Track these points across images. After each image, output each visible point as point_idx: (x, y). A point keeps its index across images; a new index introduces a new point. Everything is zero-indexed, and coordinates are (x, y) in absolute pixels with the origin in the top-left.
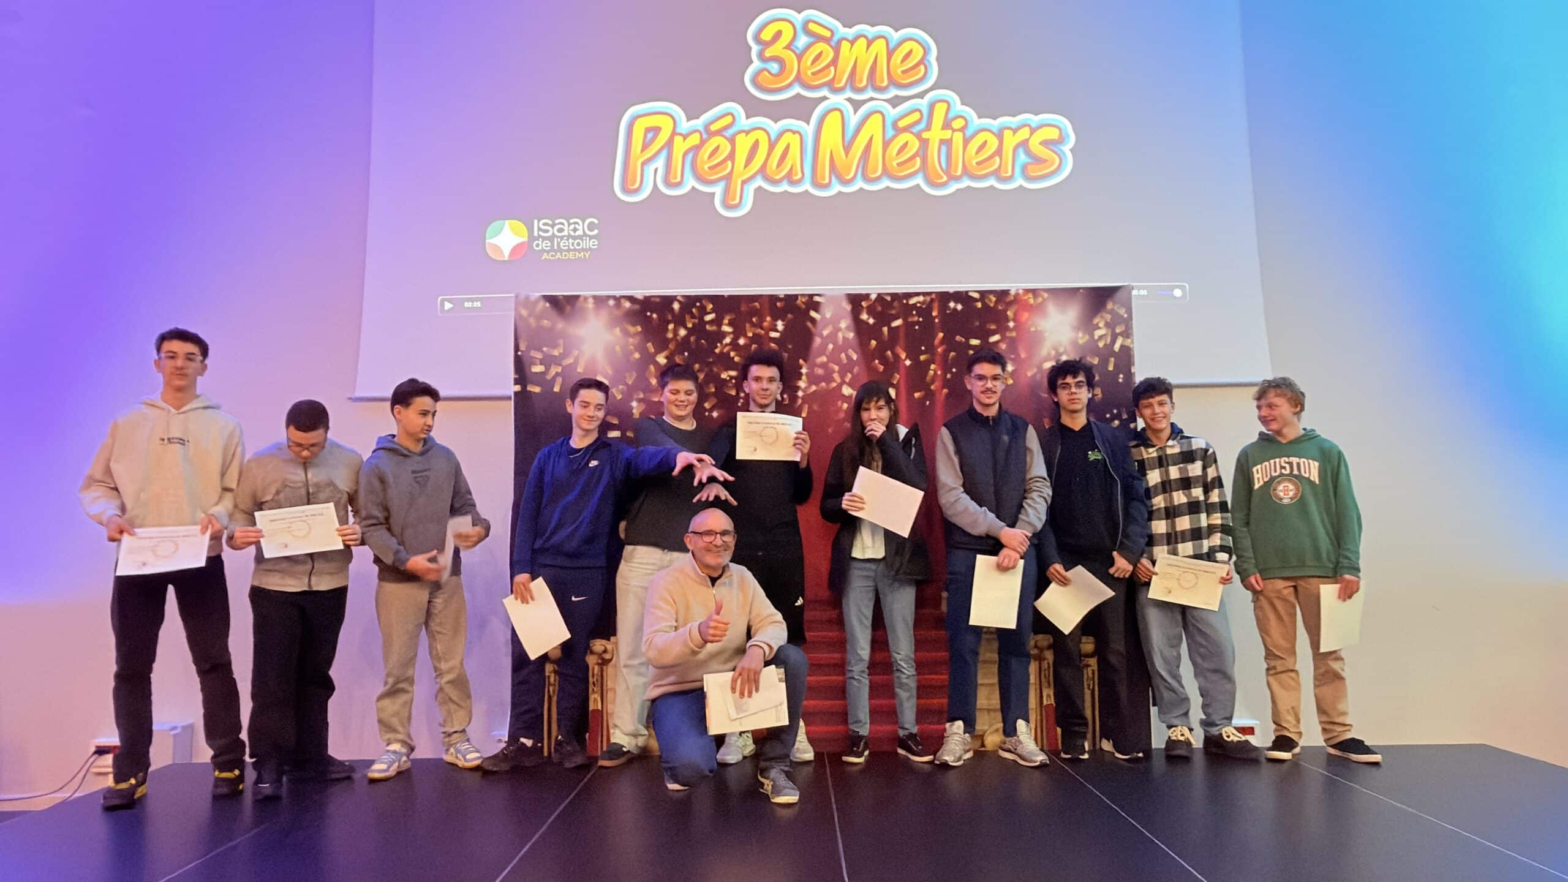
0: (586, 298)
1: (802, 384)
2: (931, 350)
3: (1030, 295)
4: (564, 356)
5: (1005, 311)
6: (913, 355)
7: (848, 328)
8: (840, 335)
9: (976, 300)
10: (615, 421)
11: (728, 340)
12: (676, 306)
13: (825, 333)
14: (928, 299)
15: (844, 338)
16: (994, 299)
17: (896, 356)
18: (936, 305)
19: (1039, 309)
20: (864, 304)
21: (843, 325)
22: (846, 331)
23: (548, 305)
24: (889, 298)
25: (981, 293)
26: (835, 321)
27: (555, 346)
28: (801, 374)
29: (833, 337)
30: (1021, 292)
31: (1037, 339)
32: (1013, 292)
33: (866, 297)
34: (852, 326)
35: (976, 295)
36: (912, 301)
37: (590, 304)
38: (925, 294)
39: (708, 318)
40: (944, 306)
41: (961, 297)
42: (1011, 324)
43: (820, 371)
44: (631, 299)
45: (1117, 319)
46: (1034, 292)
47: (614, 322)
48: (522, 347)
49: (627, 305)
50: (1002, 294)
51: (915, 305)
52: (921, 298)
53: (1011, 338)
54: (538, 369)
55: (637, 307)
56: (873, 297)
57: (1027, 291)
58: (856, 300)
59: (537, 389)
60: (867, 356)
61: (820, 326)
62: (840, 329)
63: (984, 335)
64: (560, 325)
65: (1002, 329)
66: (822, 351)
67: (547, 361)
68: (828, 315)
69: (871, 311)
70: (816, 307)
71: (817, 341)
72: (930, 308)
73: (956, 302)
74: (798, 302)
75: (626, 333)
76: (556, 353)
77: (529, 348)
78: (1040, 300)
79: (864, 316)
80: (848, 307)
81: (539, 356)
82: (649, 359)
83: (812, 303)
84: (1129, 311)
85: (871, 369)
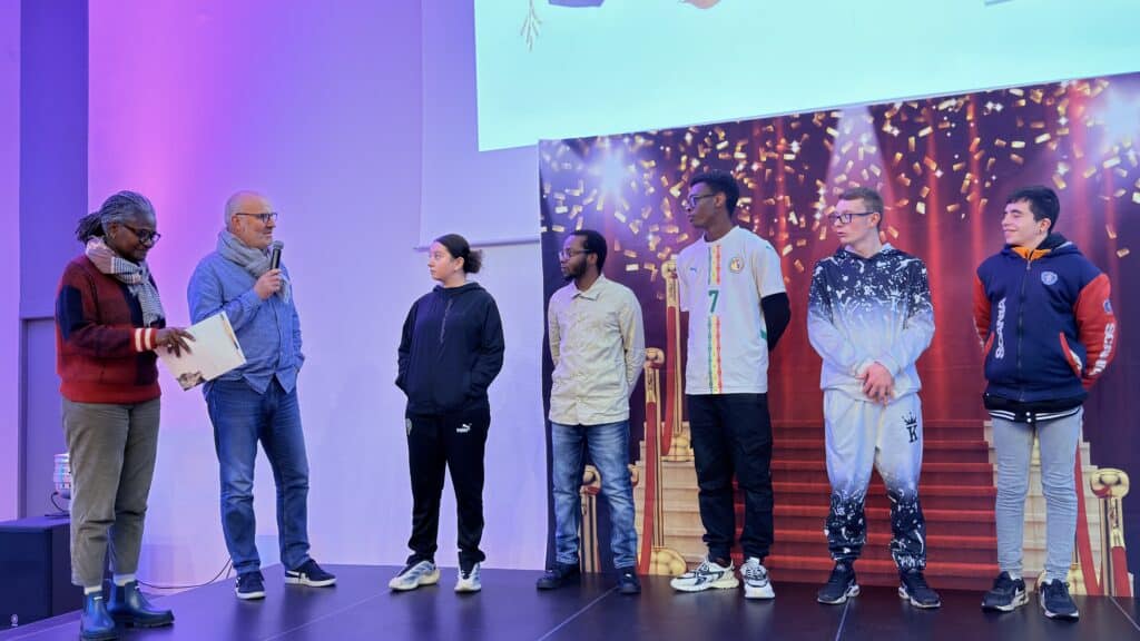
0: (603, 138)
1: (820, 205)
2: (966, 157)
3: (1087, 85)
4: (584, 196)
5: (1055, 106)
6: (945, 164)
7: (869, 143)
8: (861, 150)
9: (1019, 98)
10: (633, 255)
11: (741, 167)
12: (689, 138)
13: (844, 150)
14: (962, 102)
15: (866, 154)
16: (1040, 94)
17: (925, 168)
18: (971, 108)
19: (1097, 100)
20: (887, 115)
21: (865, 138)
22: (867, 145)
23: (568, 148)
24: (916, 106)
25: (1024, 88)
26: (855, 136)
27: (576, 188)
28: (818, 196)
29: (853, 154)
30: (1074, 83)
31: (1096, 134)
32: (1064, 85)
33: (890, 107)
34: (875, 140)
35: (1019, 93)
36: (943, 106)
37: (607, 144)
38: (957, 97)
39: (720, 146)
40: (980, 108)
41: (998, 96)
42: (1063, 121)
44: (645, 135)
46: (1092, 82)
47: (629, 160)
48: (547, 190)
49: (641, 141)
50: (1050, 89)
51: (947, 109)
52: (953, 102)
53: (1063, 137)
54: (561, 210)
55: (651, 142)
56: (898, 106)
57: (1083, 81)
58: (878, 112)
59: (561, 229)
60: (892, 171)
61: (837, 142)
62: (861, 145)
63: (1029, 135)
64: (580, 167)
65: (1052, 127)
66: (841, 170)
67: (570, 202)
68: (847, 131)
69: (895, 123)
70: (833, 123)
71: (836, 159)
72: (964, 111)
73: (995, 102)
74: (815, 120)
75: (641, 170)
76: (577, 193)
77: (553, 191)
78: (1099, 90)
80: (870, 120)
81: (562, 197)
82: (663, 192)
83: (830, 119)
85: (897, 185)
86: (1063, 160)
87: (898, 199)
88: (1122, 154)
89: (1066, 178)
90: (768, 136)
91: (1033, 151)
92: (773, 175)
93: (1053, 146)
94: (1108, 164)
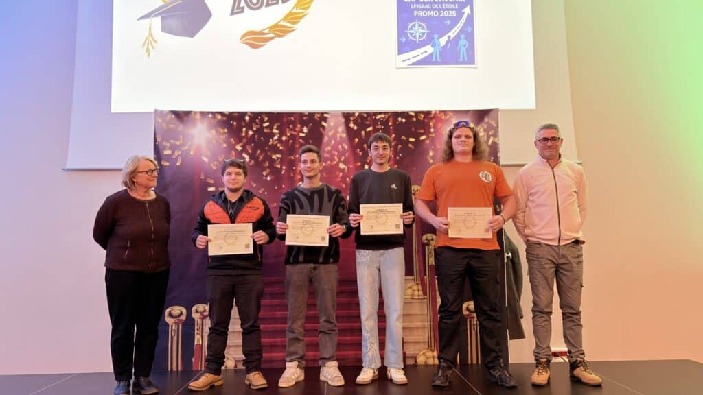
0: (195, 113)
3: (443, 114)
4: (182, 145)
5: (429, 122)
8: (338, 135)
9: (413, 117)
10: (212, 182)
11: (276, 137)
12: (247, 118)
13: (330, 134)
14: (387, 116)
15: (340, 137)
16: (423, 116)
18: (391, 119)
19: (447, 122)
20: (352, 118)
21: (340, 129)
22: (341, 133)
23: (173, 116)
24: (365, 115)
25: (415, 112)
26: (336, 127)
27: (178, 140)
29: (334, 136)
30: (437, 112)
32: (433, 113)
33: (353, 114)
34: (345, 131)
35: (413, 114)
36: (378, 117)
37: (198, 116)
38: (385, 113)
39: (265, 125)
40: (395, 120)
41: (404, 114)
42: (432, 130)
43: (327, 155)
44: (221, 114)
45: (490, 128)
46: (445, 112)
47: (211, 127)
48: (159, 139)
49: (219, 117)
50: (427, 114)
51: (379, 119)
52: (383, 116)
53: (432, 137)
54: (167, 152)
55: (225, 118)
56: (357, 114)
57: (441, 112)
58: (347, 116)
59: (167, 164)
60: (353, 147)
61: (327, 130)
62: (338, 132)
63: (417, 136)
64: (181, 128)
65: (427, 132)
66: (328, 144)
67: (173, 148)
68: (332, 124)
69: (355, 122)
70: (325, 119)
71: (326, 139)
72: (387, 121)
73: (402, 118)
74: (316, 117)
75: (218, 132)
76: (178, 143)
77: (162, 140)
78: (448, 117)
79: (352, 125)
80: (343, 120)
81: (168, 145)
82: (232, 147)
83: (323, 117)
84: (497, 122)
85: (355, 154)
86: (432, 149)
87: (355, 162)
89: (433, 157)
90: (293, 123)
91: (418, 143)
92: (294, 144)
93: (428, 142)
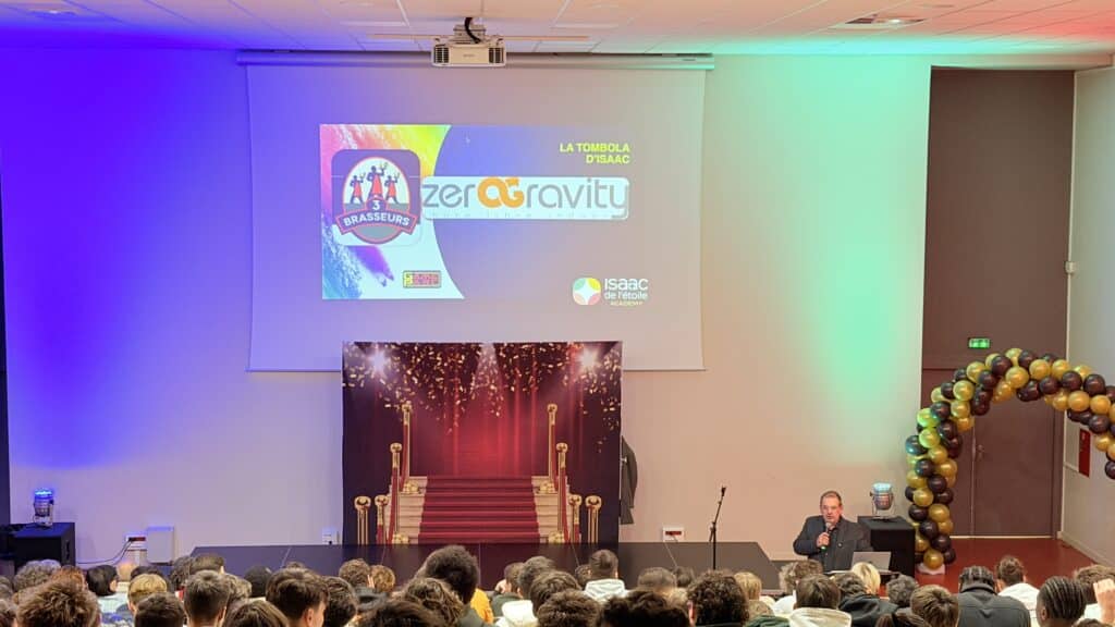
0: (374, 343)
1: (473, 384)
2: (531, 369)
3: (576, 345)
4: (365, 370)
5: (565, 352)
6: (522, 372)
8: (490, 362)
9: (552, 347)
10: (388, 400)
11: (439, 364)
12: (416, 348)
13: (484, 361)
14: (530, 346)
15: (492, 363)
16: (560, 347)
17: (515, 372)
18: (534, 349)
19: (580, 351)
20: (501, 348)
21: (492, 357)
22: (493, 360)
23: (357, 346)
24: (513, 346)
25: (554, 343)
26: (488, 356)
27: (361, 366)
28: (472, 380)
29: (486, 363)
30: (572, 343)
31: (578, 365)
32: (568, 344)
33: (502, 344)
34: (496, 359)
35: (552, 345)
36: (523, 347)
37: (377, 347)
38: (529, 344)
39: (431, 353)
40: (537, 350)
41: (545, 345)
42: (567, 358)
43: (480, 378)
44: (395, 344)
45: (614, 357)
46: (578, 343)
47: (387, 356)
48: (346, 366)
49: (393, 347)
50: (564, 345)
51: (525, 348)
52: (527, 346)
53: (567, 365)
54: (353, 376)
55: (398, 348)
56: (506, 345)
57: (575, 343)
58: (498, 346)
59: (353, 385)
60: (502, 372)
61: (481, 358)
62: (490, 360)
63: (555, 363)
64: (363, 356)
65: (563, 361)
66: (482, 369)
67: (357, 373)
68: (485, 353)
69: (504, 352)
70: (479, 349)
71: (480, 365)
72: (531, 350)
73: (543, 348)
74: (472, 347)
75: (393, 360)
76: (361, 369)
77: (349, 367)
78: (581, 347)
79: (501, 354)
80: (494, 350)
81: (353, 370)
82: (403, 372)
83: (478, 347)
84: (621, 353)
85: (504, 378)
86: (566, 374)
87: (504, 384)
88: (587, 374)
89: (567, 381)
90: (451, 351)
91: (556, 369)
92: (454, 368)
93: (563, 368)
94: (583, 377)
